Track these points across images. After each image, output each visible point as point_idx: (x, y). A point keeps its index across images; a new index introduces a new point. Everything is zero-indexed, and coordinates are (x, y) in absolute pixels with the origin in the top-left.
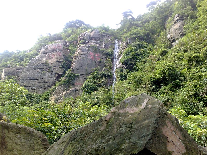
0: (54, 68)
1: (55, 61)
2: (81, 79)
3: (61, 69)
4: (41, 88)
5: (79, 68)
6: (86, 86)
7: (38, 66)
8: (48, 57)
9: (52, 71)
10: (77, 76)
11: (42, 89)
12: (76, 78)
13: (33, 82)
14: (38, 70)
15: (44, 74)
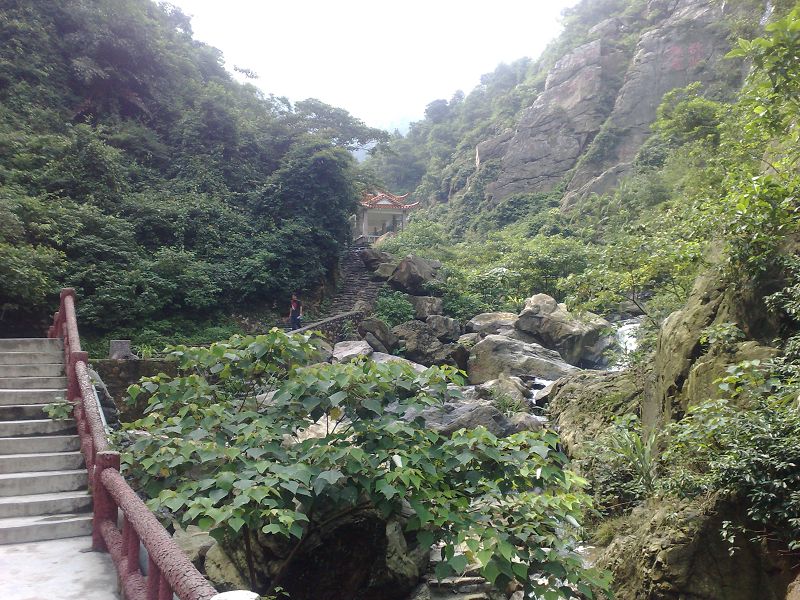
0: (577, 119)
1: (579, 100)
2: (637, 138)
3: (595, 117)
4: (549, 176)
5: (632, 108)
6: (641, 158)
7: (539, 125)
8: (563, 92)
9: (572, 130)
10: (627, 133)
11: (552, 179)
12: (623, 138)
13: (531, 167)
14: (540, 137)
15: (554, 143)
